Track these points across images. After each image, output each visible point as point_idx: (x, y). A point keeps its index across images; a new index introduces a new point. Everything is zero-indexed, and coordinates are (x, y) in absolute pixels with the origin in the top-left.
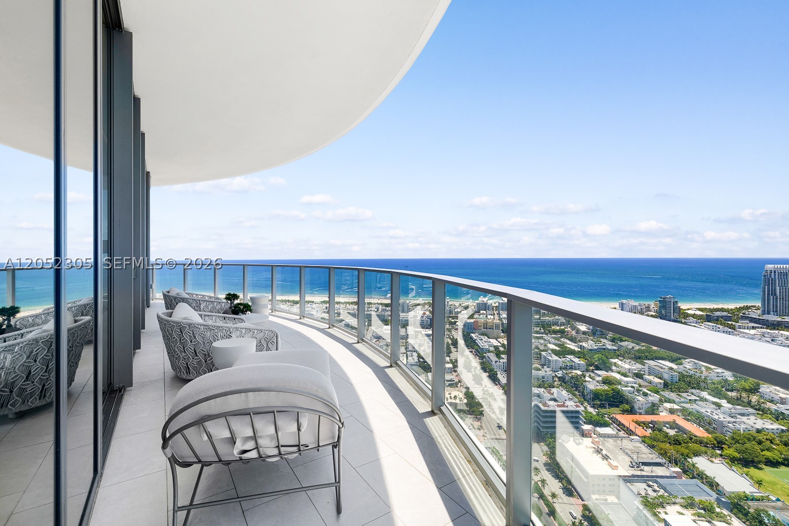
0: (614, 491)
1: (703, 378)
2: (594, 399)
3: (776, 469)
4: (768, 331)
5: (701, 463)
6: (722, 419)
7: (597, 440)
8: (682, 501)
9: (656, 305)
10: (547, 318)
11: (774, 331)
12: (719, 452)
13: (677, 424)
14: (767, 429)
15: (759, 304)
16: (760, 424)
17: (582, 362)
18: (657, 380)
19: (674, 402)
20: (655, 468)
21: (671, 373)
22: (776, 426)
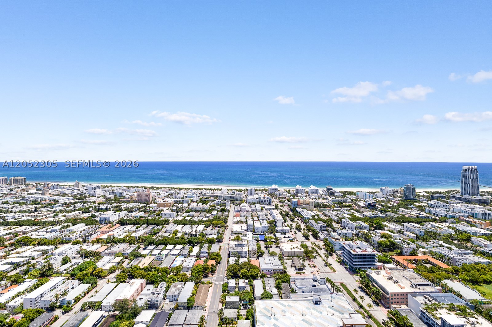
0: (404, 302)
2: (379, 247)
3: (489, 286)
4: (467, 204)
6: (456, 257)
7: (389, 271)
8: (447, 306)
9: (401, 190)
10: (339, 198)
11: (470, 205)
13: (429, 261)
15: (459, 189)
16: (476, 259)
17: (366, 225)
18: (412, 235)
19: (424, 248)
21: (420, 230)
22: (485, 260)
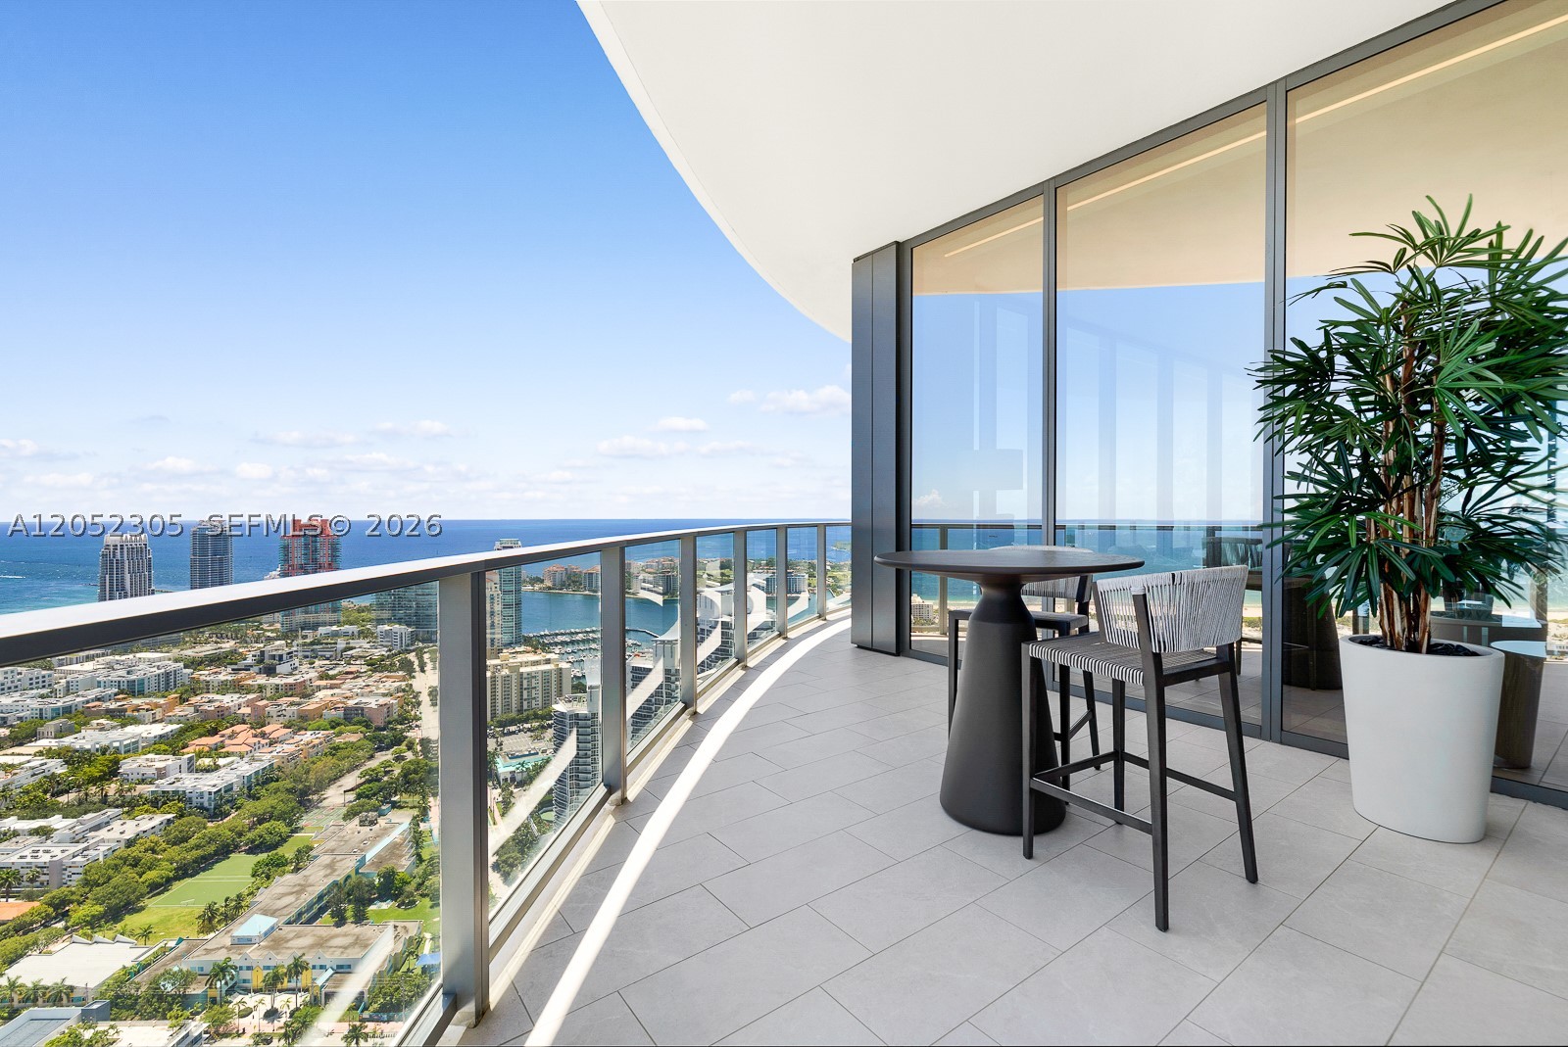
3: (167, 894)
5: (27, 969)
6: (60, 856)
12: (60, 925)
14: (145, 832)
16: (131, 828)
22: (159, 819)
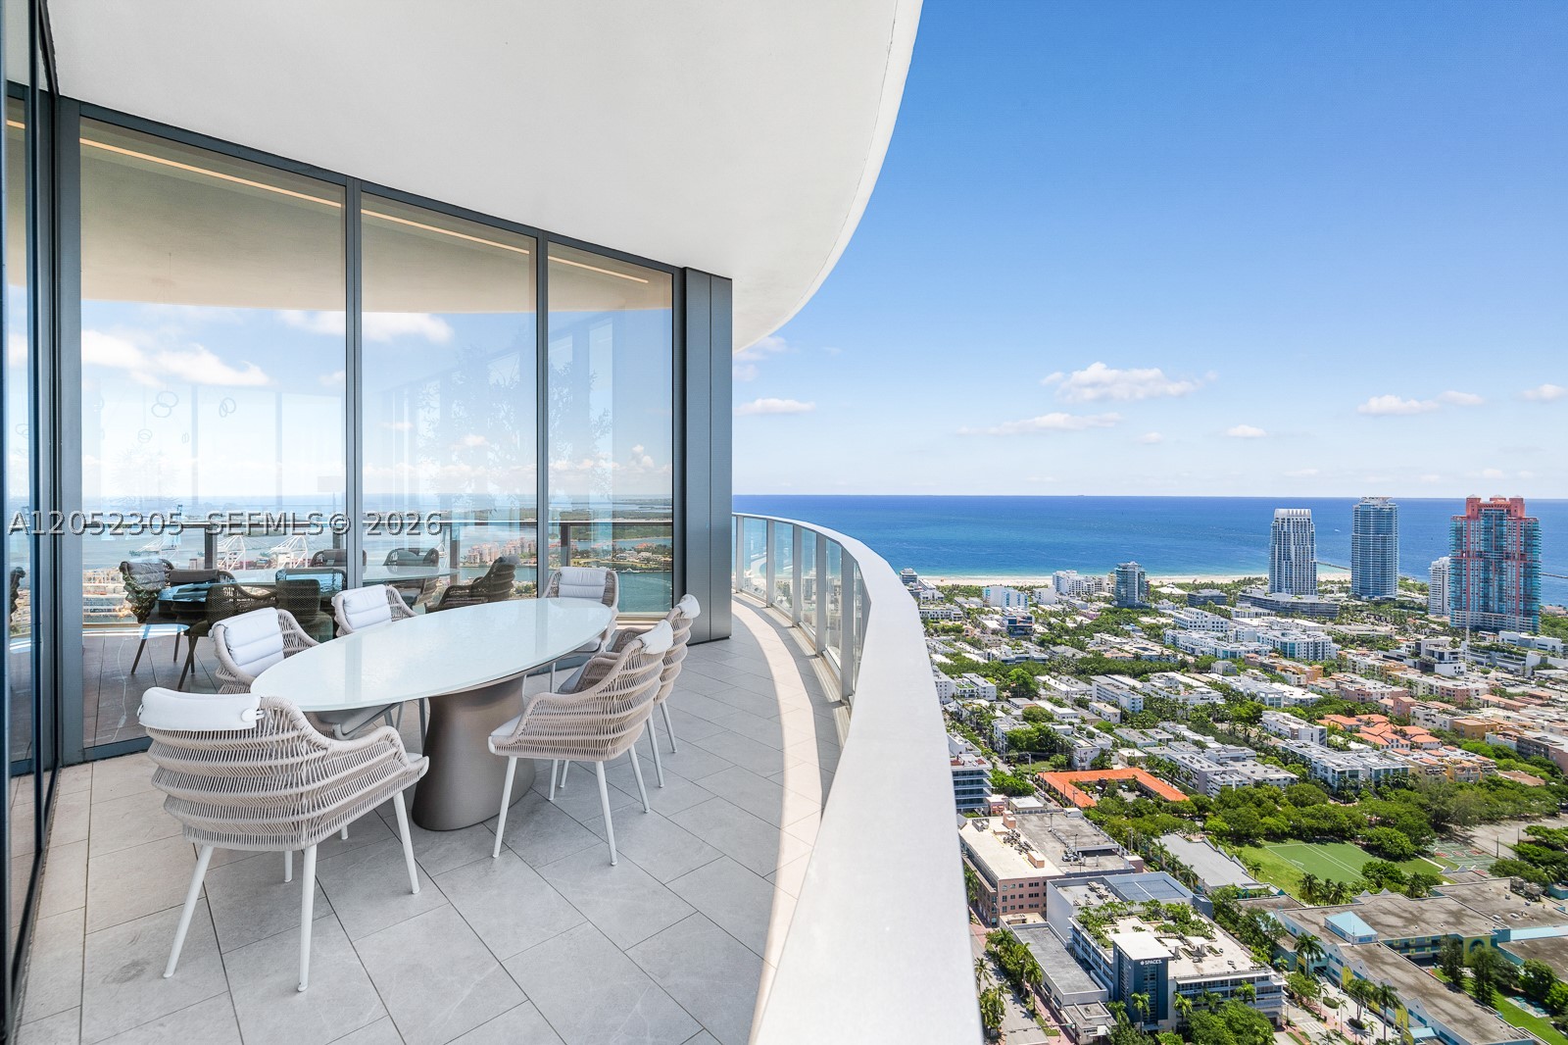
0: (1037, 906)
1: (1181, 701)
2: (1008, 748)
3: (1281, 845)
4: (1279, 619)
5: (1173, 844)
6: (1207, 769)
7: (1012, 819)
8: (1141, 908)
9: (1111, 579)
10: (931, 607)
11: (1286, 620)
12: (1199, 824)
13: (1139, 784)
14: (1271, 780)
15: (1266, 576)
16: (1260, 771)
17: (990, 684)
18: (1110, 709)
19: (1135, 746)
20: (1102, 859)
21: (1132, 696)
22: (1283, 774)
